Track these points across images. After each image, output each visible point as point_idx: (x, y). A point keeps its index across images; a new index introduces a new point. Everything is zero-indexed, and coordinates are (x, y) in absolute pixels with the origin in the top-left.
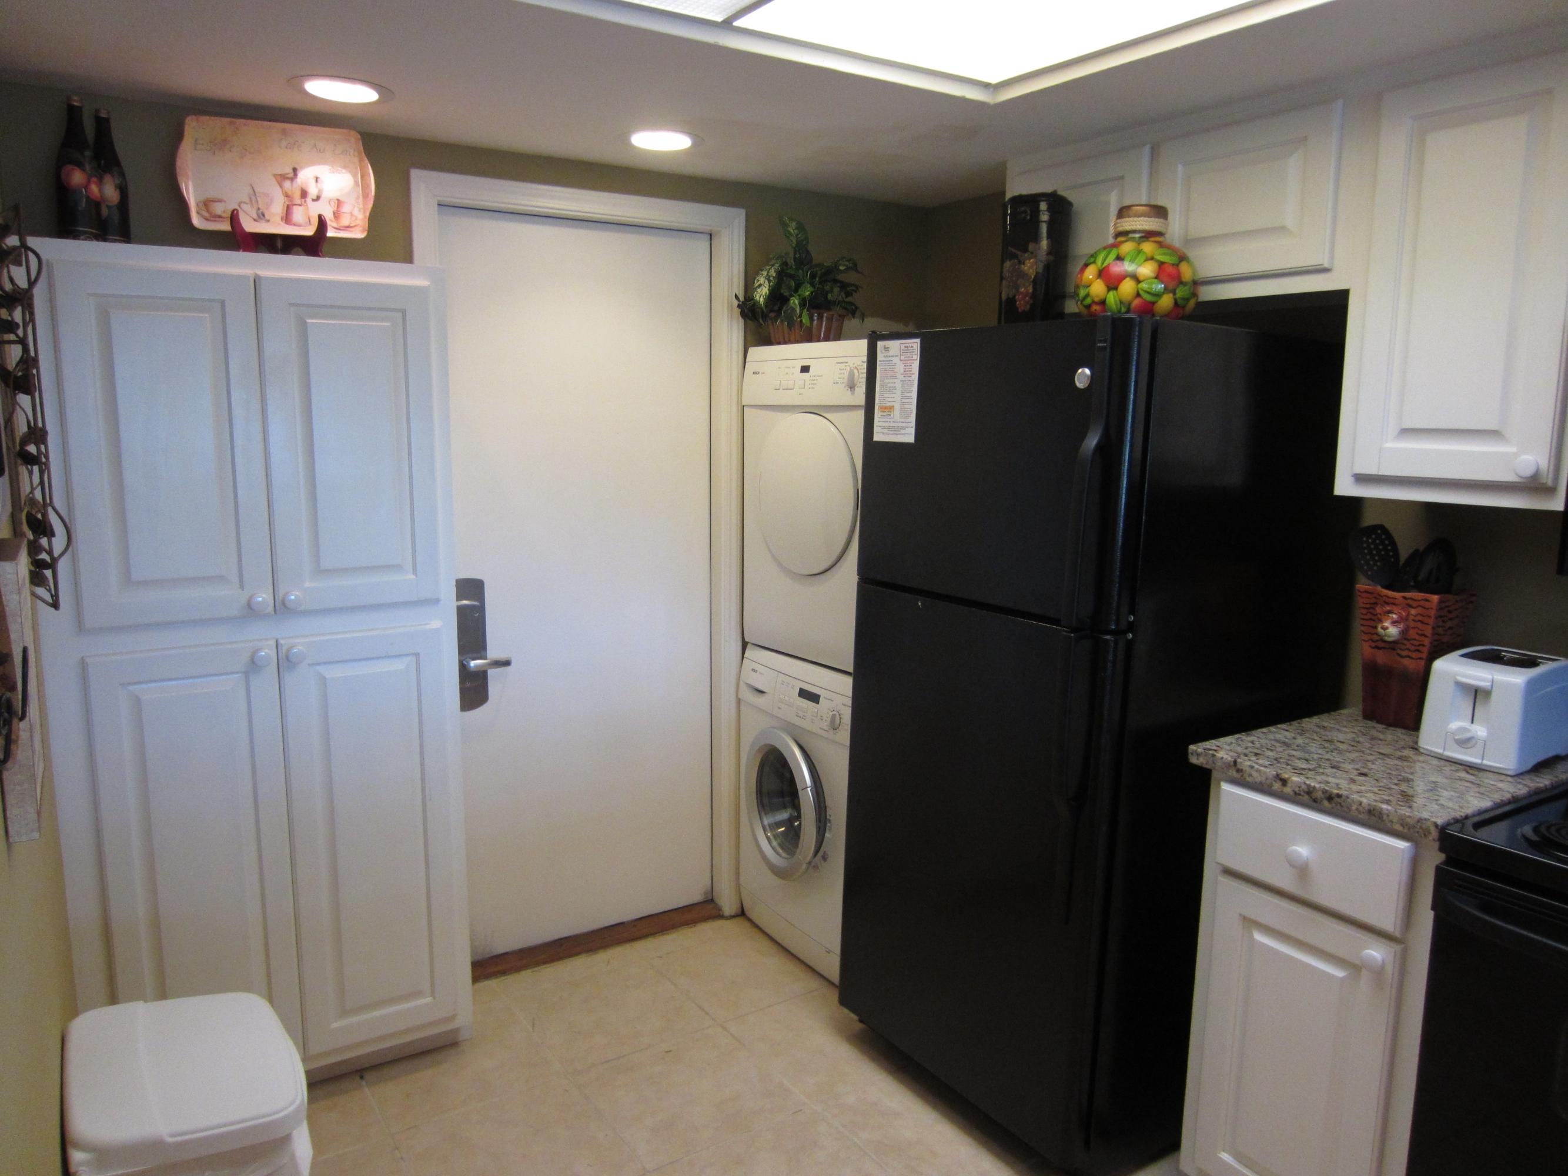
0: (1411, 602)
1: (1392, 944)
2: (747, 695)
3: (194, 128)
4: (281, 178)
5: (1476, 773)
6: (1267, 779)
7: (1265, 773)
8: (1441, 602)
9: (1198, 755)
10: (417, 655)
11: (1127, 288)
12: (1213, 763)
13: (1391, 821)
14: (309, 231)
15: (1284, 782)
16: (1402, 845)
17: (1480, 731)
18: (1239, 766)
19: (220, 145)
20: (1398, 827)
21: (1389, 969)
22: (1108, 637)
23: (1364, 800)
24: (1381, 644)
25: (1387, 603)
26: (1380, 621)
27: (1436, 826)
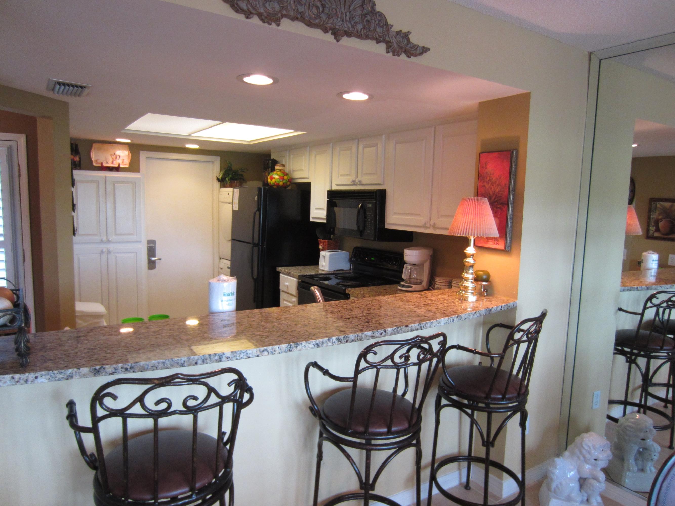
0: (324, 242)
2: (220, 270)
3: (94, 145)
4: (111, 155)
10: (136, 253)
11: (273, 180)
12: (281, 271)
14: (117, 166)
16: (295, 279)
17: (324, 264)
18: (285, 272)
19: (99, 149)
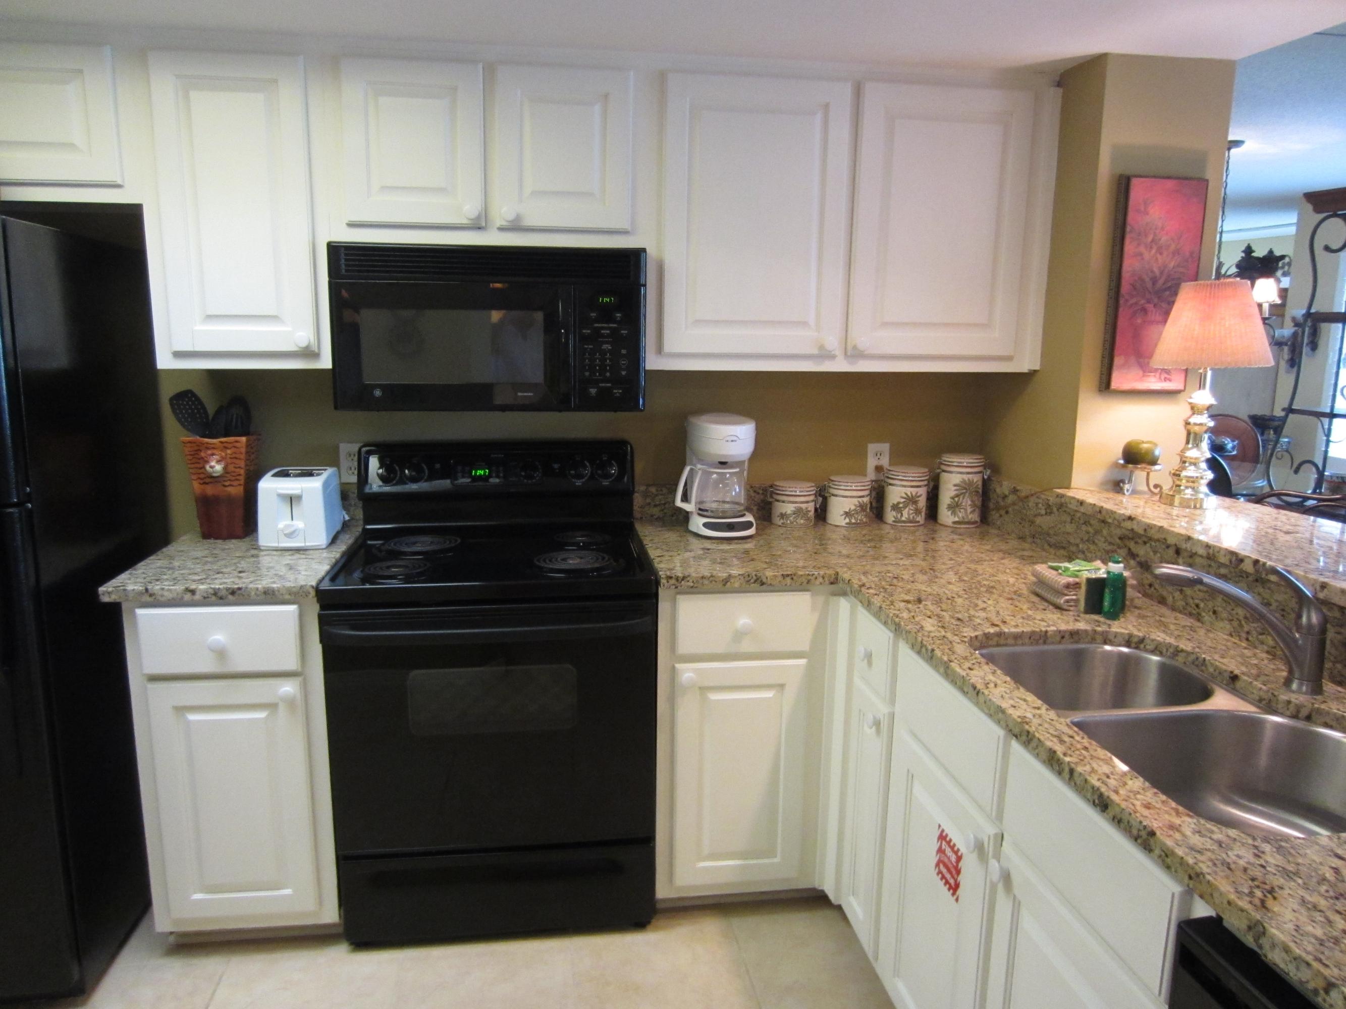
0: (225, 445)
1: (296, 678)
5: (304, 552)
6: (178, 594)
7: (176, 590)
8: (247, 441)
9: (109, 593)
12: (126, 596)
13: (282, 594)
15: (193, 592)
17: (299, 524)
18: (150, 591)
20: (287, 597)
21: (299, 696)
22: (11, 510)
23: (260, 586)
24: (208, 480)
25: (208, 448)
26: (207, 462)
27: (312, 587)
